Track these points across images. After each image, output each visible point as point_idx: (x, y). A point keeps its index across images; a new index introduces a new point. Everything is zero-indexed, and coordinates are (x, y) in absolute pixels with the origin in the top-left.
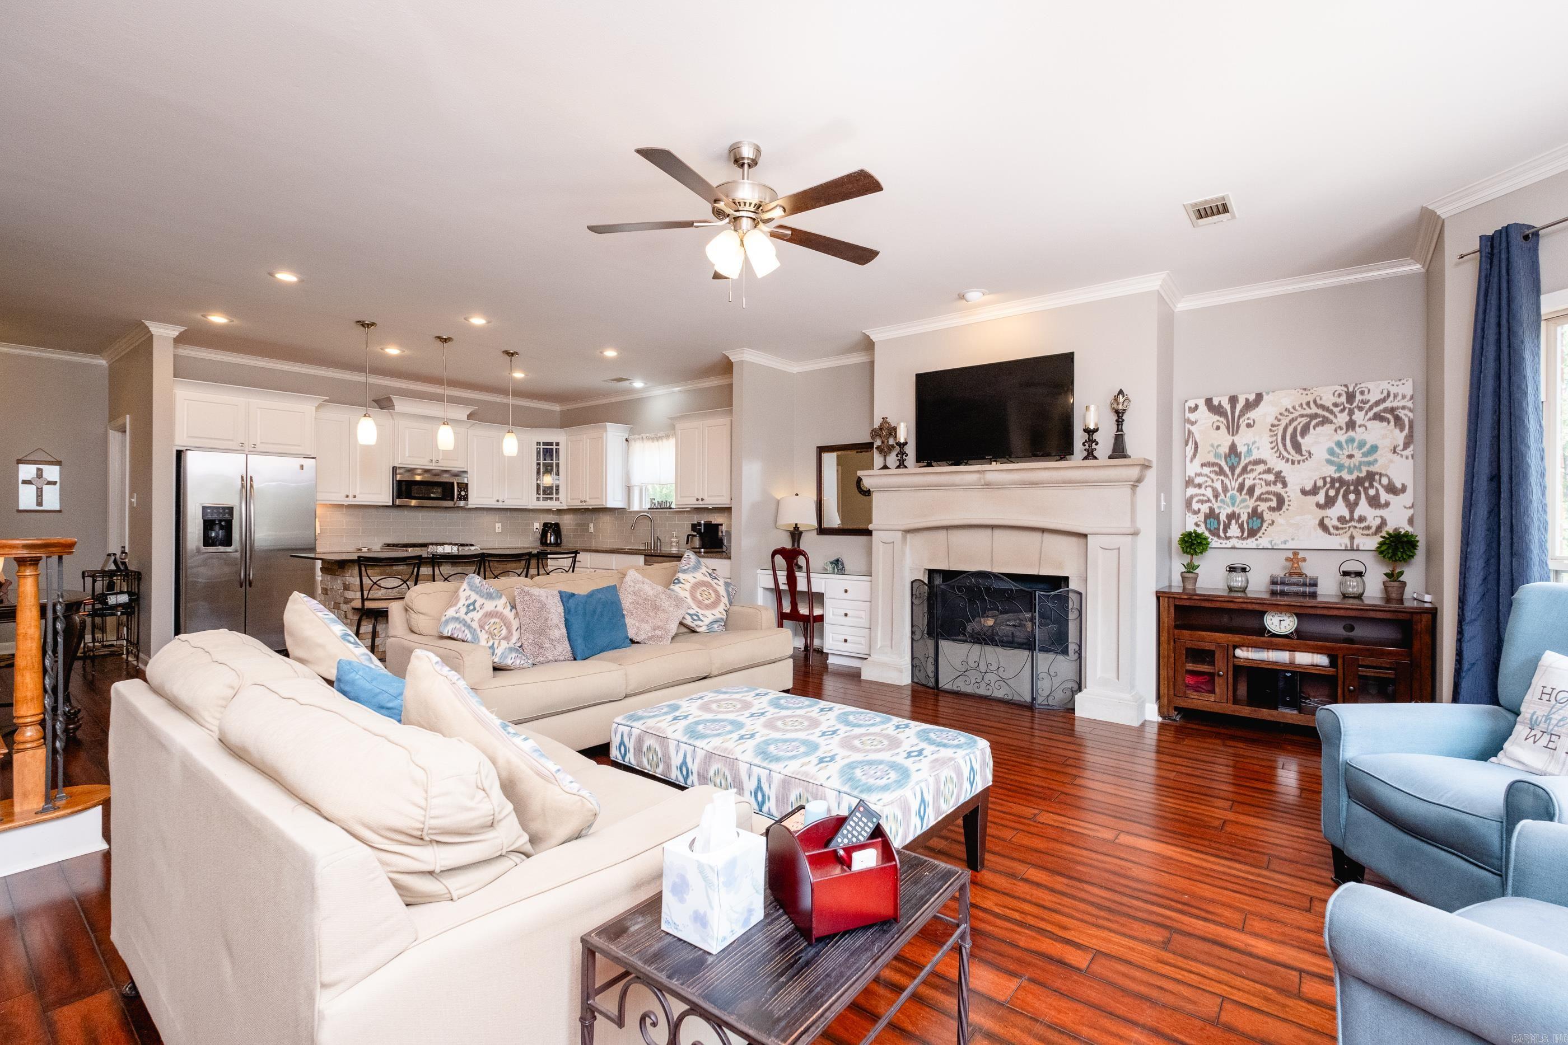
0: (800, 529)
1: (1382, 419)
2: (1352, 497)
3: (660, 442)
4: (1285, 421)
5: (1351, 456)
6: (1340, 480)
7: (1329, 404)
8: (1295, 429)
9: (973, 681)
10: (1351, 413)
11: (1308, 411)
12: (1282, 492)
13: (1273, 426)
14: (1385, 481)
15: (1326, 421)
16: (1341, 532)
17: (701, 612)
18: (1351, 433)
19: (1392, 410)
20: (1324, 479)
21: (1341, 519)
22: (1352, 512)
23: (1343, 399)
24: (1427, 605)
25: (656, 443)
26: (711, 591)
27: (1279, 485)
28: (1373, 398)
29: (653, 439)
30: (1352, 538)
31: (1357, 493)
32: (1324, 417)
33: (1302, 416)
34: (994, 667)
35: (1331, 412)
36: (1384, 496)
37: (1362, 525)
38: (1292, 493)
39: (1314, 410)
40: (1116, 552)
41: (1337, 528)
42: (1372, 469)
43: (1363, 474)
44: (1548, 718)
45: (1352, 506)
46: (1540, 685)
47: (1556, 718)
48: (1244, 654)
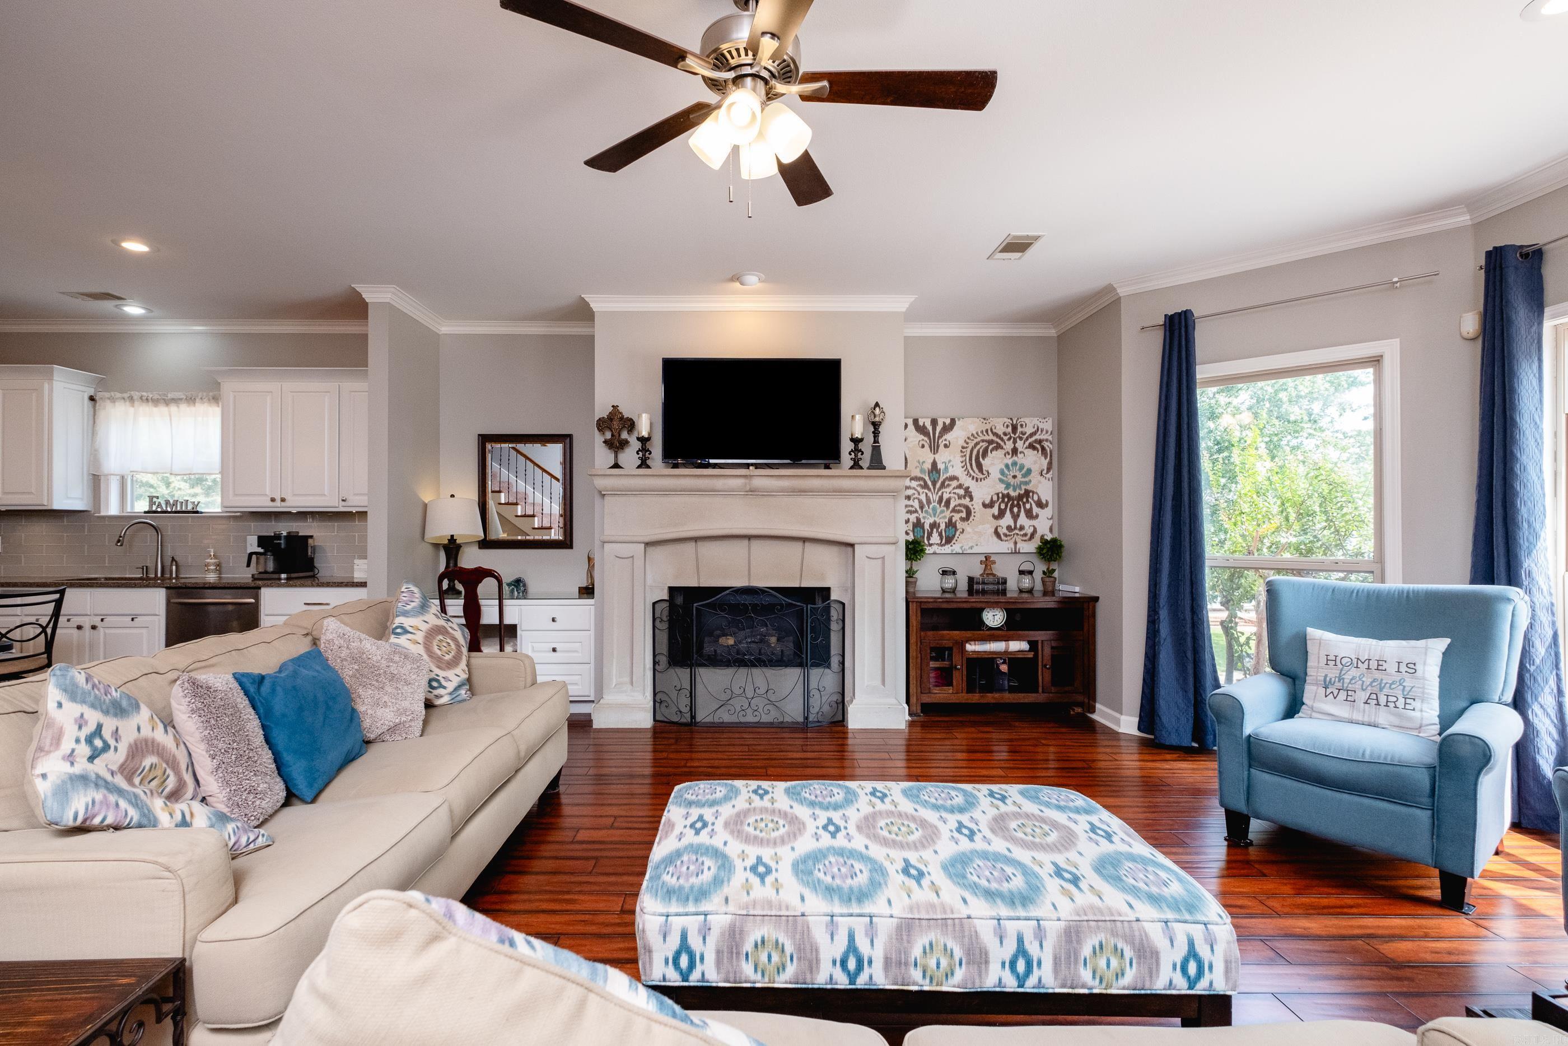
0: (458, 542)
1: (1034, 448)
2: (1016, 510)
3: (173, 408)
4: (971, 445)
5: (1015, 477)
6: (1008, 495)
7: (1000, 433)
8: (978, 452)
9: (738, 709)
10: (1015, 442)
11: (987, 438)
12: (969, 504)
13: (963, 448)
14: (1036, 498)
15: (999, 447)
16: (1009, 538)
17: (442, 674)
18: (1015, 458)
19: (1040, 442)
20: (998, 494)
21: (1009, 528)
22: (1015, 522)
23: (1010, 429)
24: (1077, 595)
25: (163, 409)
26: (449, 641)
27: (968, 499)
28: (1029, 430)
29: (156, 402)
30: (1016, 543)
31: (1019, 508)
32: (997, 443)
33: (983, 441)
34: (763, 691)
35: (1002, 439)
36: (1036, 510)
37: (1022, 533)
38: (976, 506)
39: (991, 437)
40: (880, 561)
41: (1006, 535)
42: (1029, 487)
43: (1022, 492)
44: (1340, 679)
45: (1015, 517)
46: (1323, 654)
47: (1347, 678)
48: (970, 647)
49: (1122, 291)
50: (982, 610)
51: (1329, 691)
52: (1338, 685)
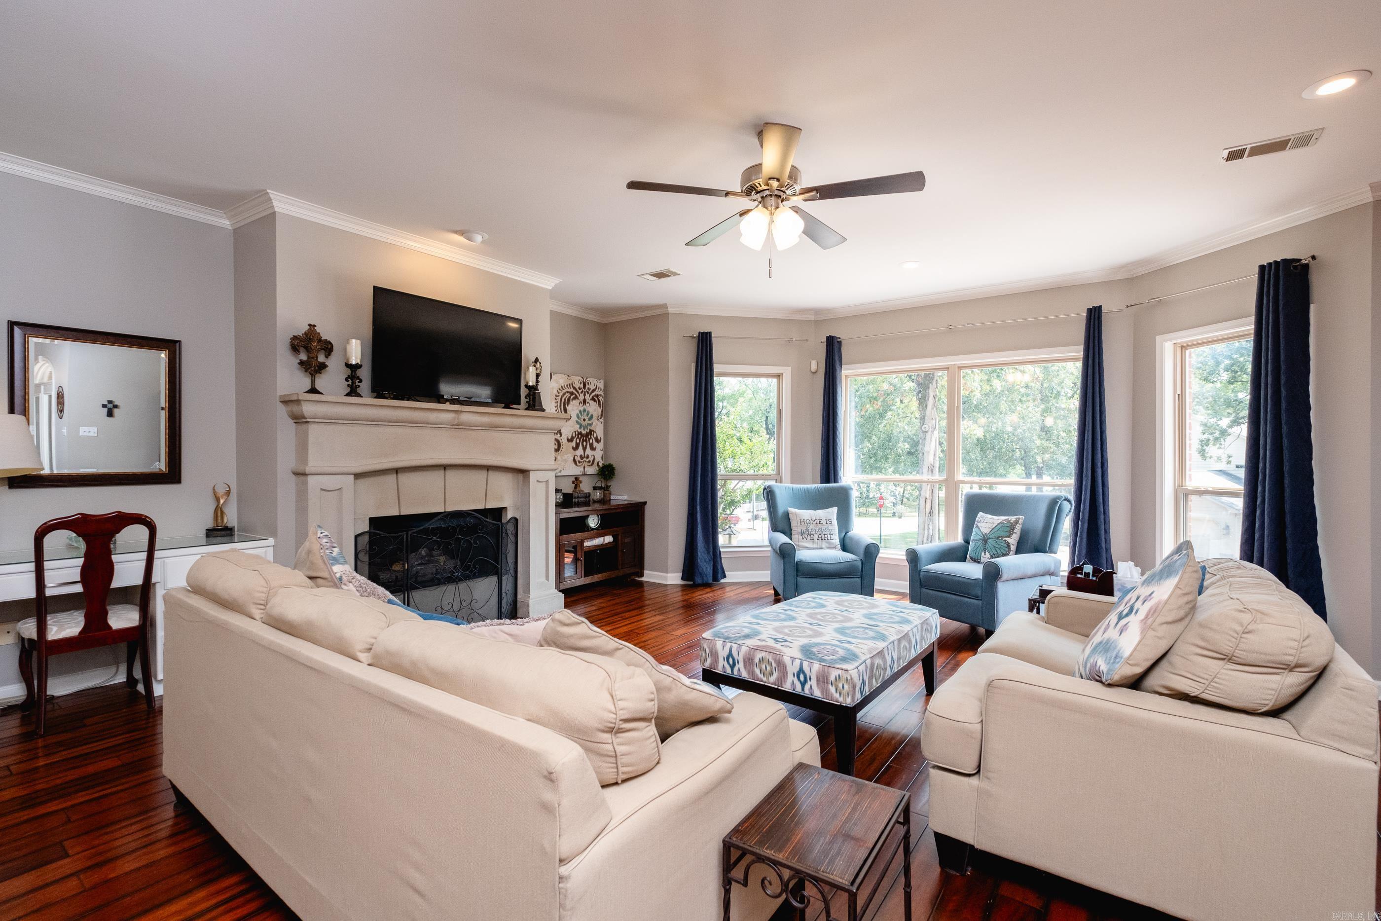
1: (595, 400)
2: (585, 443)
4: (561, 394)
5: (584, 420)
6: (580, 433)
7: (577, 387)
8: (565, 400)
10: (585, 395)
11: (570, 390)
12: (559, 439)
13: (556, 396)
14: (595, 435)
15: (576, 398)
16: (581, 464)
18: (584, 406)
19: (597, 396)
20: (575, 432)
21: (581, 457)
22: (584, 453)
23: (582, 386)
24: (626, 502)
27: (559, 435)
28: (592, 388)
30: (584, 467)
31: (587, 443)
32: (575, 395)
33: (568, 392)
35: (578, 393)
36: (595, 444)
37: (588, 460)
38: (564, 440)
39: (572, 390)
40: (545, 484)
41: (579, 462)
42: (592, 428)
43: (588, 431)
44: (807, 530)
45: (585, 449)
46: (799, 519)
47: (810, 529)
48: (587, 544)
49: (671, 310)
50: (587, 517)
51: (803, 536)
52: (807, 533)
